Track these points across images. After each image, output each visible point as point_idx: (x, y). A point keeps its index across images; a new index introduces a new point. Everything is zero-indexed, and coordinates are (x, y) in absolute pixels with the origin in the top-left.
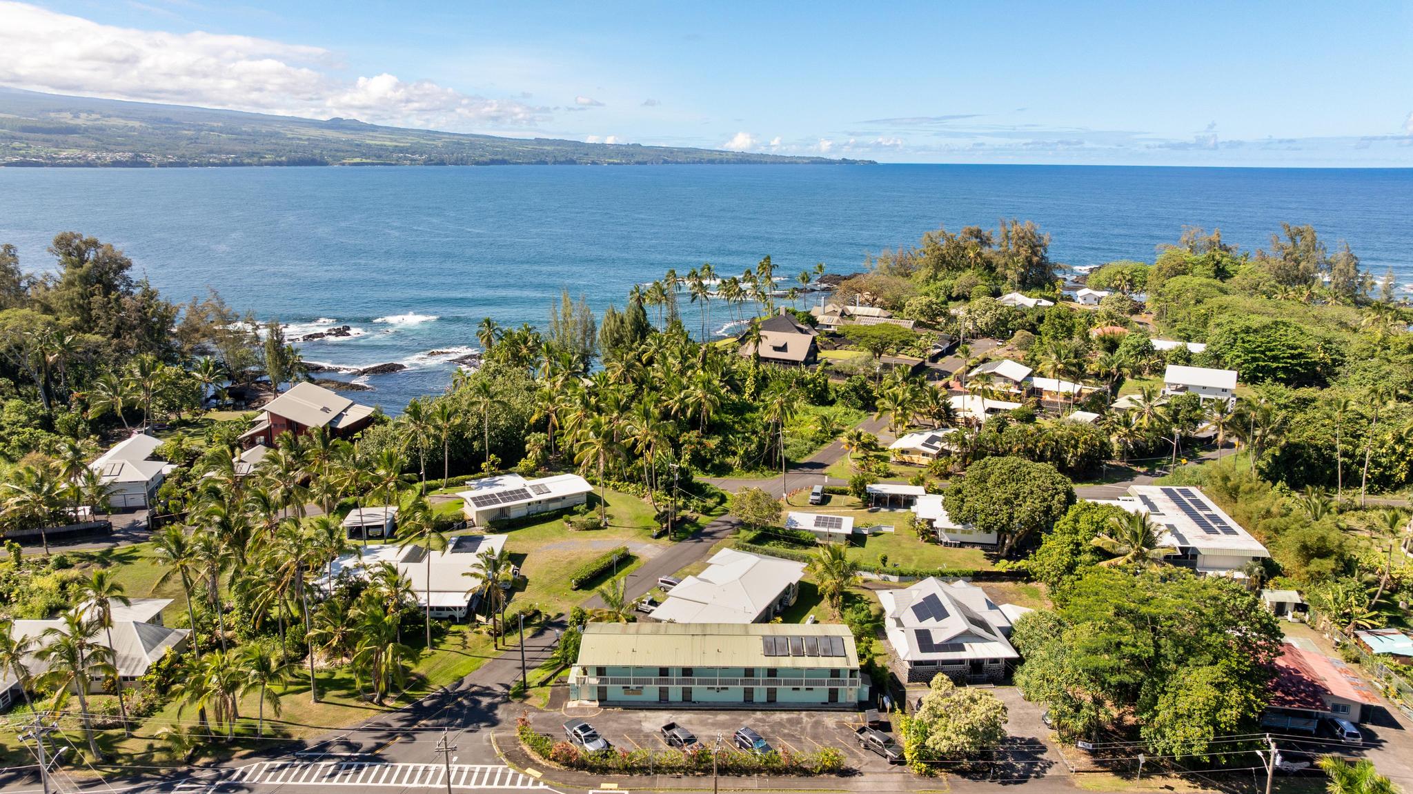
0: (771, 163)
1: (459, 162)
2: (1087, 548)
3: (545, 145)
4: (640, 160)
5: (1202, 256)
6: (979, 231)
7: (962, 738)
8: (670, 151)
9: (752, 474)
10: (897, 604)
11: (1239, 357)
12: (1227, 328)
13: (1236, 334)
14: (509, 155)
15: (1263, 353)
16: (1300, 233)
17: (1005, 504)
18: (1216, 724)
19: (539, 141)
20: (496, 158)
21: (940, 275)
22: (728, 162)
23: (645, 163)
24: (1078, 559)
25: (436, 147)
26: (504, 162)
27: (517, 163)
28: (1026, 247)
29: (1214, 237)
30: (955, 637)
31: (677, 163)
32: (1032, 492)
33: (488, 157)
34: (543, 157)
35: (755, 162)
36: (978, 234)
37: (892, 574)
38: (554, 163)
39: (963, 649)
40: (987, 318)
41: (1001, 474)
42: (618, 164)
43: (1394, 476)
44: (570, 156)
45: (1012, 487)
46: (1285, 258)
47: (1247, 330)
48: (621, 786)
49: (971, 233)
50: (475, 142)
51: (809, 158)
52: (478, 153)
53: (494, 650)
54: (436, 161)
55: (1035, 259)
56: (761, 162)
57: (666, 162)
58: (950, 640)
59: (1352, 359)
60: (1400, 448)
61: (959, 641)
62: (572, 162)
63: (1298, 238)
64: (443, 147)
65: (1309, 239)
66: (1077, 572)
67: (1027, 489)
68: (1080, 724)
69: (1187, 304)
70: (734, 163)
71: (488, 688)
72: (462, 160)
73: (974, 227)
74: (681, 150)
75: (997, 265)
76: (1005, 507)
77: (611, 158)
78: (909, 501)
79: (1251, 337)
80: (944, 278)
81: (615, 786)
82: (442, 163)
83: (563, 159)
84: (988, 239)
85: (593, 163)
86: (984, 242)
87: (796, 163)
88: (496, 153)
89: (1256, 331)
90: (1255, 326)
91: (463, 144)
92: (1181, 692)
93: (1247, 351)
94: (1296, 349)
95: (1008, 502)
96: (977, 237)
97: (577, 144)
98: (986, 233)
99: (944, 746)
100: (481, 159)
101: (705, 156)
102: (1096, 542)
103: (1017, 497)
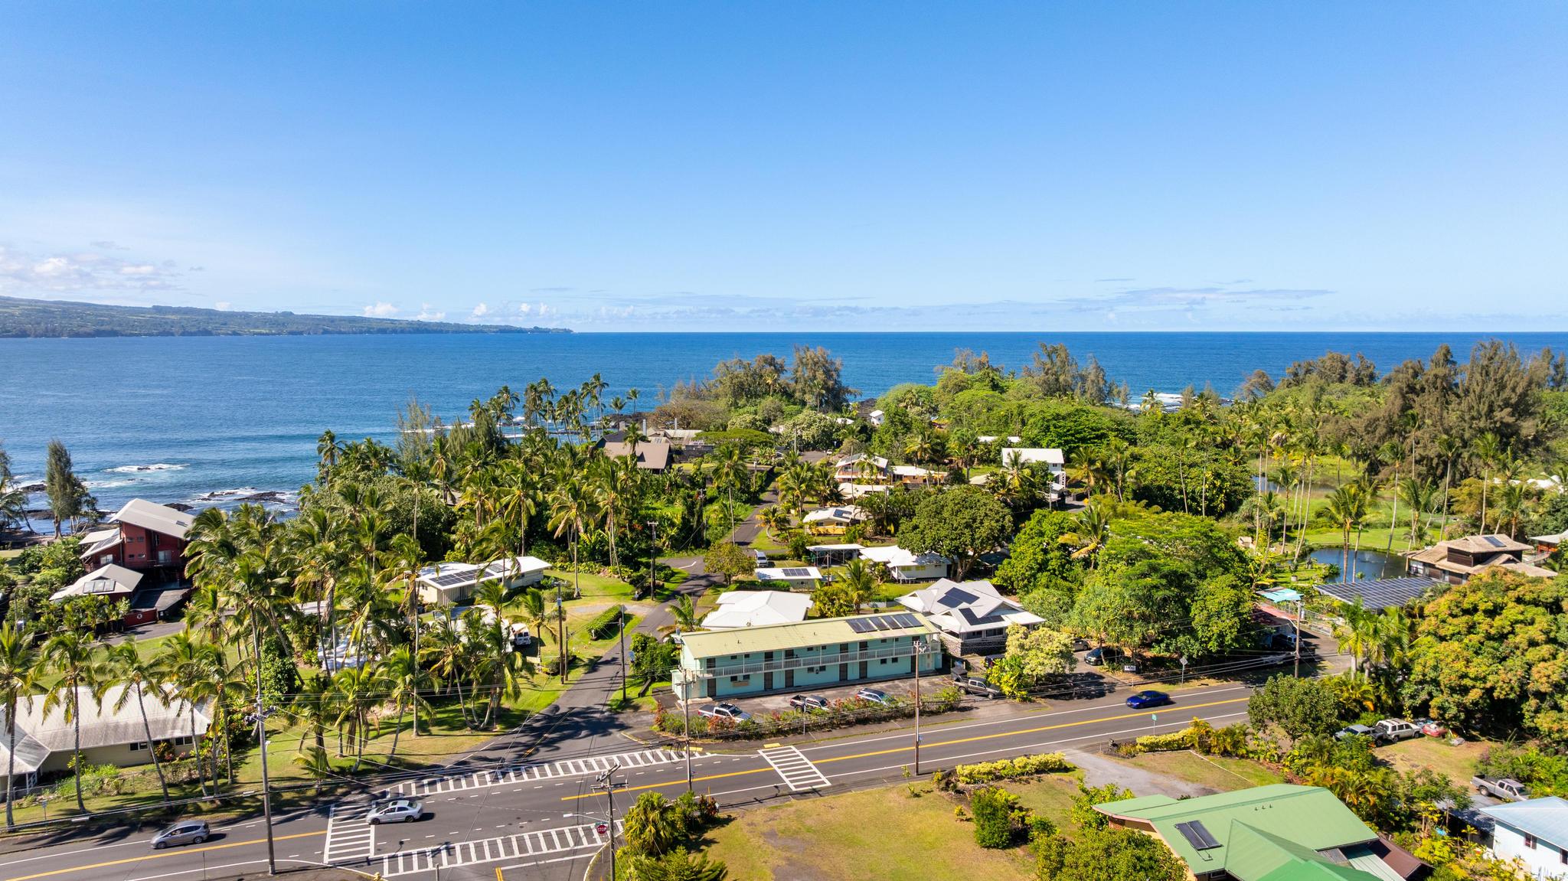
0: (453, 332)
1: (52, 333)
2: (1056, 546)
3: (165, 314)
4: (294, 329)
5: (978, 374)
6: (773, 359)
7: (1055, 661)
8: (332, 320)
9: (683, 554)
10: (924, 601)
11: (1053, 441)
12: (1040, 417)
13: (1048, 421)
14: (120, 325)
15: (1072, 435)
16: (1055, 351)
17: (966, 527)
18: (1238, 614)
19: (158, 309)
20: (103, 328)
21: (741, 403)
22: (403, 331)
23: (301, 333)
24: (1049, 556)
25: (13, 315)
26: (114, 333)
27: (131, 335)
28: (821, 372)
29: (983, 359)
30: (992, 612)
31: (340, 333)
32: (986, 515)
33: (90, 328)
34: (168, 328)
35: (435, 332)
36: (771, 362)
37: (880, 601)
38: (183, 334)
39: (1002, 620)
40: (813, 430)
41: (956, 504)
42: (267, 334)
43: (1216, 507)
44: (202, 326)
45: (967, 514)
46: (1047, 373)
47: (1057, 417)
48: (782, 744)
49: (766, 361)
50: (68, 310)
51: (496, 327)
52: (75, 323)
53: (560, 684)
54: (14, 332)
55: (831, 383)
56: (441, 332)
57: (326, 332)
58: (989, 614)
59: (1143, 436)
60: (1218, 483)
61: (997, 614)
62: (207, 333)
63: (1054, 356)
64: (21, 315)
65: (1063, 355)
66: (1050, 567)
67: (982, 513)
68: (1136, 639)
69: (979, 413)
70: (410, 332)
71: (588, 708)
72: (54, 330)
73: (769, 355)
74: (342, 319)
75: (794, 391)
76: (966, 531)
77: (257, 328)
78: (850, 555)
79: (1062, 423)
80: (745, 406)
81: (778, 744)
82: (23, 334)
83: (194, 330)
84: (782, 367)
85: (235, 333)
86: (779, 370)
87: (482, 332)
88: (102, 323)
89: (1064, 418)
90: (1063, 413)
91: (53, 312)
92: (1208, 598)
93: (1059, 436)
94: (1099, 430)
95: (968, 526)
96: (771, 365)
97: (211, 313)
98: (779, 361)
99: (1041, 671)
100: (82, 330)
101: (375, 326)
102: (1061, 540)
103: (974, 520)
